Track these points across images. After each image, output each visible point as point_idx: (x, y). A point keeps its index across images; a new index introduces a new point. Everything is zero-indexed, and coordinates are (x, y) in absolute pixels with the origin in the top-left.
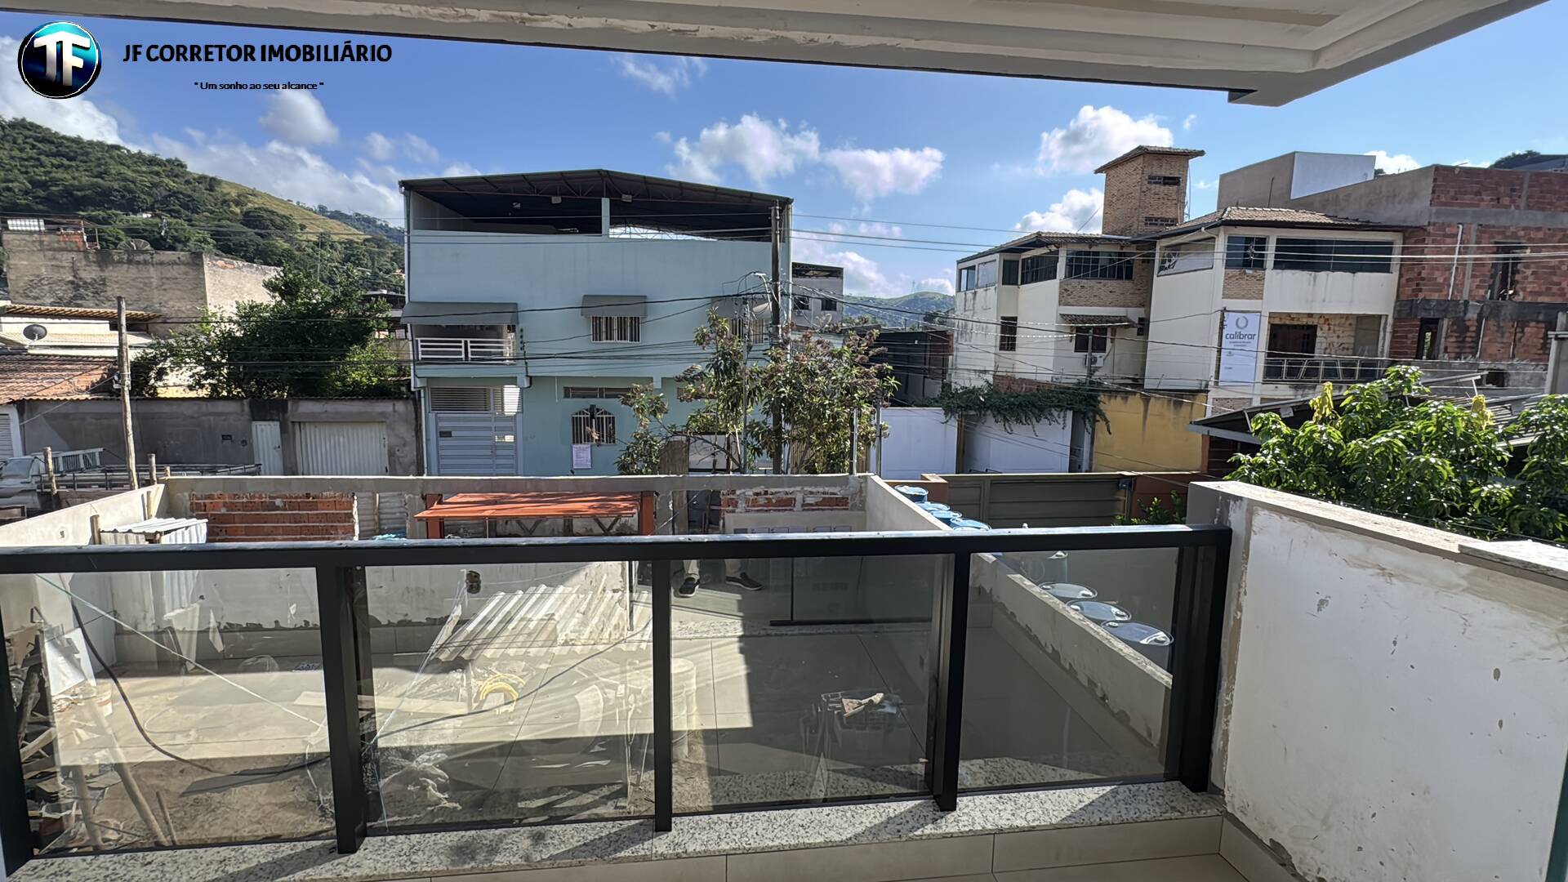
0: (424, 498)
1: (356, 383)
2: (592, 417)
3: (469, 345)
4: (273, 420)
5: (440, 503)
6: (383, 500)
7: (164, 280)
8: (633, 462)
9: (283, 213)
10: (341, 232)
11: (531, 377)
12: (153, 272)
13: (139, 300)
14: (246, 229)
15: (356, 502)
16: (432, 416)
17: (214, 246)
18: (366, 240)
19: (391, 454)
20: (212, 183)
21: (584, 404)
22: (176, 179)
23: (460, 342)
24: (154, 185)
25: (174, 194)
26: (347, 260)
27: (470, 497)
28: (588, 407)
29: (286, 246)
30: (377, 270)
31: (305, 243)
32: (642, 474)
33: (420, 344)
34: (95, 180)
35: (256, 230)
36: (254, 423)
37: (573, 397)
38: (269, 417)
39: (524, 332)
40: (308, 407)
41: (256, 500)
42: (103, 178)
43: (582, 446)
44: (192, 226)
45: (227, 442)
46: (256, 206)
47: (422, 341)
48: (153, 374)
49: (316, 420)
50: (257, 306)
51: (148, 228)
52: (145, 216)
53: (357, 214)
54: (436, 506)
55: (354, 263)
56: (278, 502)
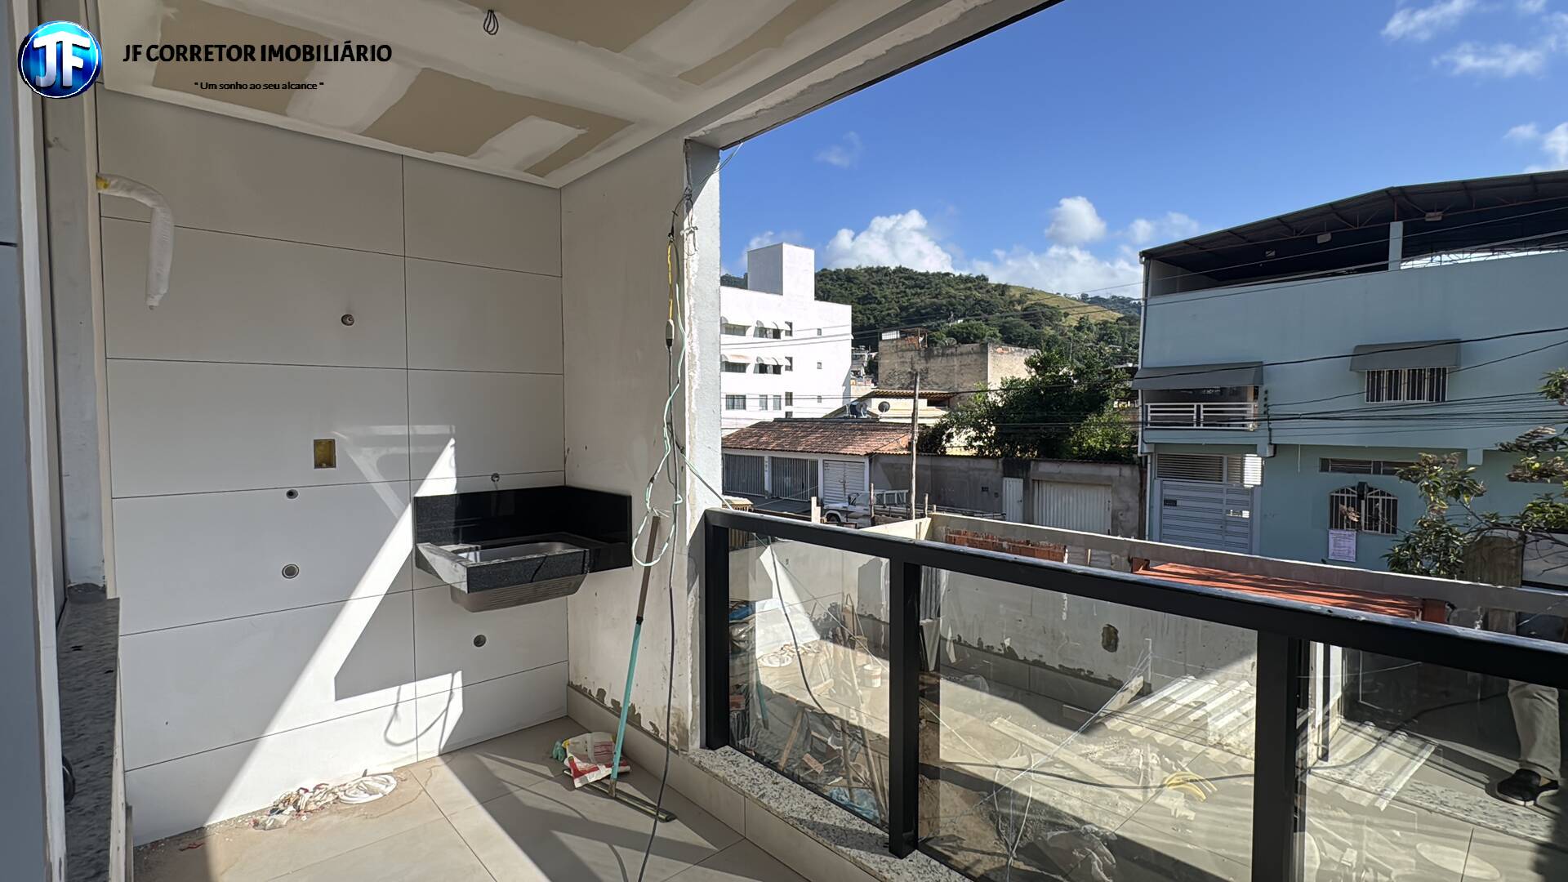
0: (1130, 561)
1: (1091, 448)
2: (1361, 497)
3: (1202, 409)
4: (1018, 477)
5: (1146, 568)
6: (1093, 558)
7: (963, 367)
8: (1415, 558)
9: (1052, 305)
10: (1097, 316)
11: (1275, 445)
12: (956, 362)
13: (945, 383)
14: (1022, 322)
15: (1066, 555)
16: (1157, 482)
17: (1001, 338)
18: (1119, 319)
19: (1114, 518)
20: (1003, 289)
21: (1351, 480)
22: (980, 291)
23: (1193, 406)
24: (967, 297)
25: (978, 302)
26: (1101, 339)
27: (1181, 568)
28: (1356, 484)
29: (1052, 332)
30: (1127, 346)
31: (1067, 329)
32: (1430, 575)
33: (1149, 409)
34: (933, 300)
35: (1032, 323)
36: (1005, 479)
37: (1333, 470)
38: (1016, 475)
39: (1269, 394)
40: (1046, 468)
41: (989, 540)
42: (937, 298)
43: (1342, 532)
44: (987, 325)
45: (985, 493)
46: (1033, 302)
47: (1152, 407)
48: (944, 437)
49: (1052, 480)
50: (1016, 380)
51: (960, 330)
52: (959, 321)
53: (1114, 297)
54: (1141, 571)
55: (1106, 341)
56: (1005, 544)
